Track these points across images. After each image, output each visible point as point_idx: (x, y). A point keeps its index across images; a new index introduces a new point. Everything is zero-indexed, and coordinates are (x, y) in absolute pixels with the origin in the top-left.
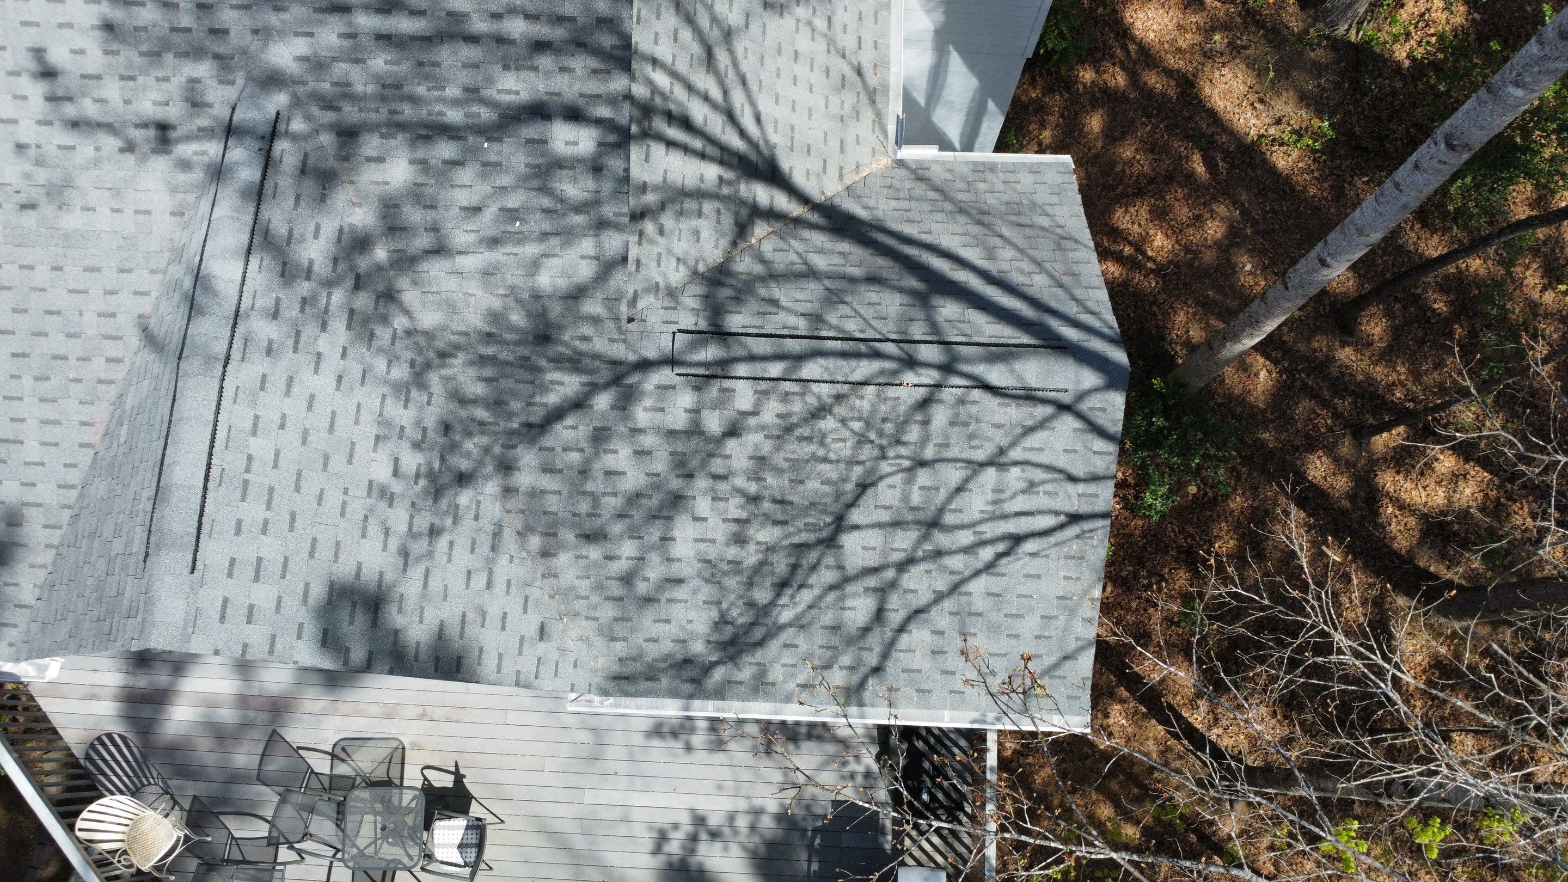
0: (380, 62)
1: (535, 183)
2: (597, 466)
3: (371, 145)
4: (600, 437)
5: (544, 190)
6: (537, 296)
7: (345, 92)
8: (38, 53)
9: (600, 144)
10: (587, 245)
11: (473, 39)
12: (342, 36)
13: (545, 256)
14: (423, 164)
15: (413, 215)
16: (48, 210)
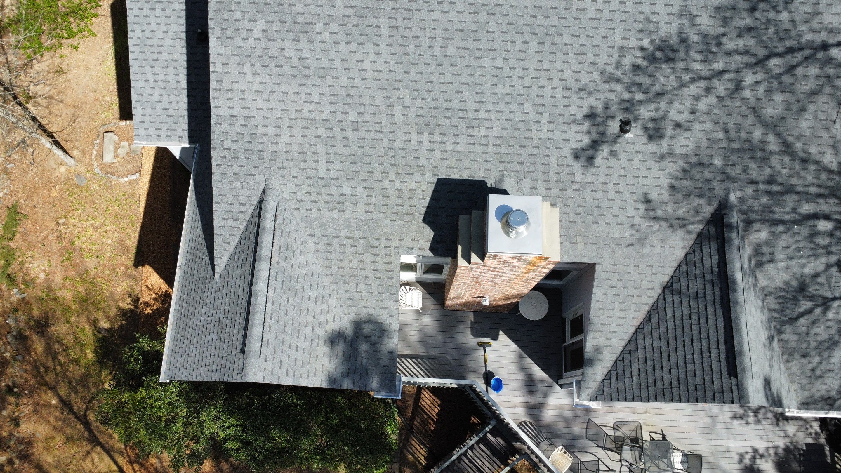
0: (764, 200)
1: (809, 239)
2: (812, 332)
3: (756, 226)
4: (814, 323)
5: (812, 242)
6: (802, 276)
7: (751, 210)
8: (645, 195)
9: (835, 227)
10: (823, 259)
11: (798, 193)
12: (754, 191)
13: (808, 263)
14: (772, 233)
15: (766, 249)
16: (638, 247)
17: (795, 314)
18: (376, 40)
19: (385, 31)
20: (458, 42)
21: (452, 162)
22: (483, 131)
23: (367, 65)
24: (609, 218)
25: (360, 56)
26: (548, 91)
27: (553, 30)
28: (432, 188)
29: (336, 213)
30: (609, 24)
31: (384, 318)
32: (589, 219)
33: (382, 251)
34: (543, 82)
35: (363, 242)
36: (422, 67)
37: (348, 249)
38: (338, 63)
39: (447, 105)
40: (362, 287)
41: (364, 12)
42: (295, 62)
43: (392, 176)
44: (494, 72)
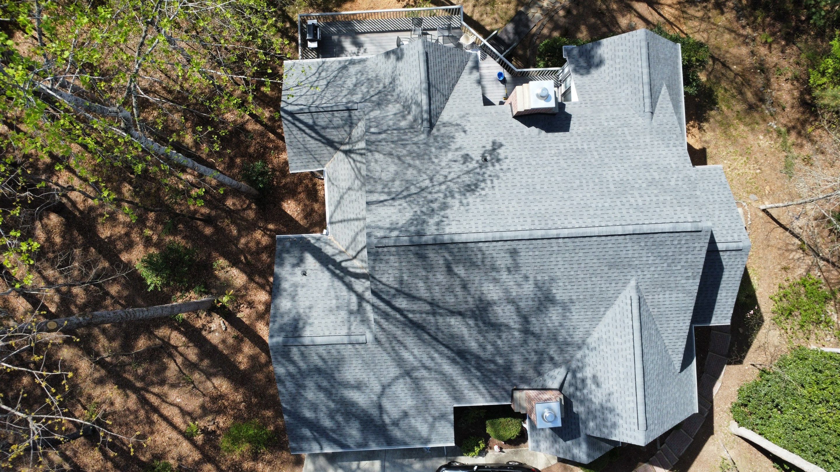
0: (406, 137)
1: (380, 124)
2: (369, 89)
3: (407, 127)
6: (380, 110)
7: (412, 133)
8: (467, 134)
11: (390, 141)
12: (412, 140)
13: (378, 115)
14: (399, 125)
15: (400, 118)
16: (465, 114)
17: (379, 95)
18: (615, 182)
19: (612, 186)
20: (575, 186)
21: (565, 139)
22: (553, 152)
23: (617, 172)
24: (482, 124)
25: (621, 175)
26: (526, 170)
27: (531, 194)
28: (571, 128)
29: (615, 114)
30: (503, 198)
31: (578, 77)
32: (492, 122)
33: (588, 101)
34: (529, 174)
35: (598, 104)
36: (590, 174)
37: (605, 101)
38: (631, 172)
39: (573, 160)
40: (594, 88)
41: (624, 192)
42: (651, 170)
43: (592, 131)
44: (554, 175)
